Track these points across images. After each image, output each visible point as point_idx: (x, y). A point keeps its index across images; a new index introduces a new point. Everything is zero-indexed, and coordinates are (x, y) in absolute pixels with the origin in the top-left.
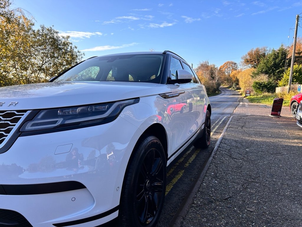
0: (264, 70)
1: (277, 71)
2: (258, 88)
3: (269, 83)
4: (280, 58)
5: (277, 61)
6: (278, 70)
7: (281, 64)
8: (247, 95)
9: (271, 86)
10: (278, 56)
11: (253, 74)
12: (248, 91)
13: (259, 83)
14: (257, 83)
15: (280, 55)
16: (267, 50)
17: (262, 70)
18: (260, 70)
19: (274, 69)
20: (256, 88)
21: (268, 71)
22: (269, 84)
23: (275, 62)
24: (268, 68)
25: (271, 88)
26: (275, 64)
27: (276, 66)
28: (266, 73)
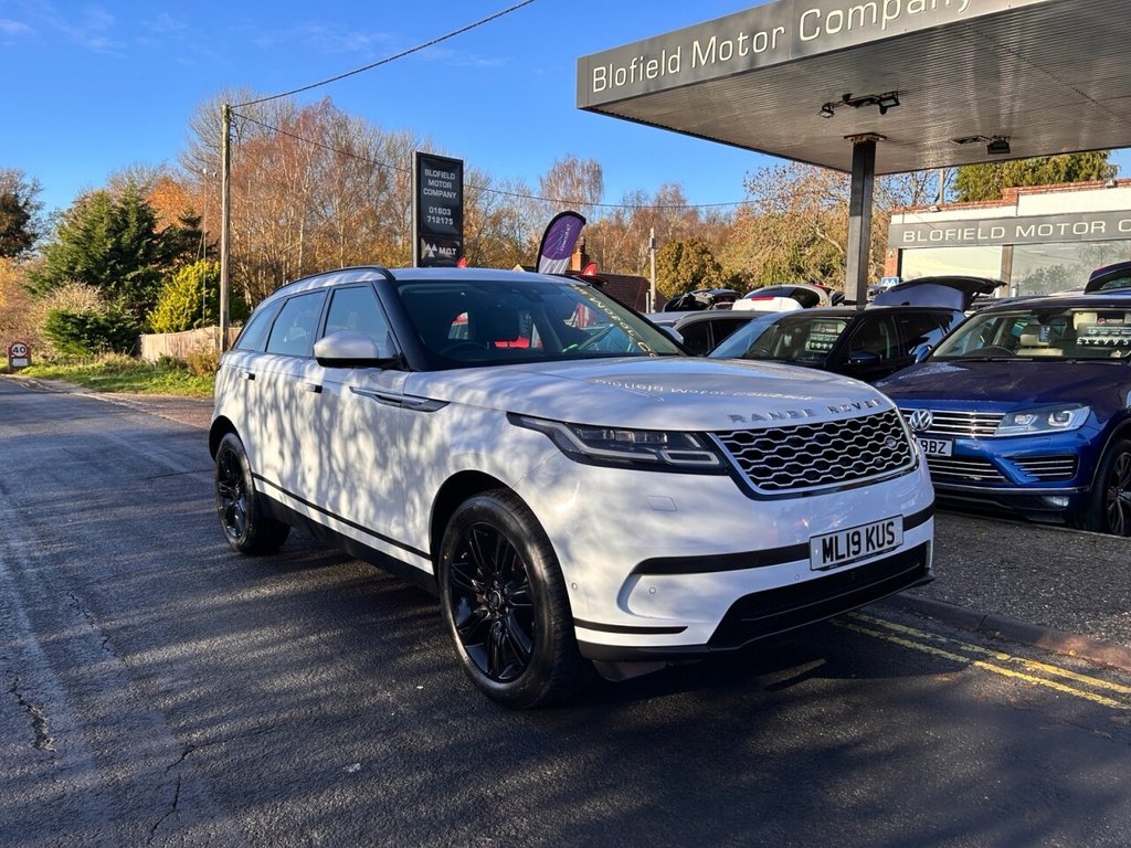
0: (79, 268)
1: (129, 276)
2: (72, 335)
3: (114, 319)
4: (133, 229)
5: (126, 238)
6: (133, 274)
7: (141, 252)
8: (16, 362)
9: (120, 329)
10: (124, 220)
11: (34, 278)
12: (19, 346)
13: (74, 316)
14: (65, 317)
15: (132, 218)
16: (24, 187)
17: (73, 269)
18: (64, 269)
19: (118, 267)
20: (62, 335)
21: (95, 272)
22: (112, 323)
23: (118, 242)
24: (95, 261)
25: (123, 338)
26: (117, 248)
27: (124, 257)
28: (90, 278)
